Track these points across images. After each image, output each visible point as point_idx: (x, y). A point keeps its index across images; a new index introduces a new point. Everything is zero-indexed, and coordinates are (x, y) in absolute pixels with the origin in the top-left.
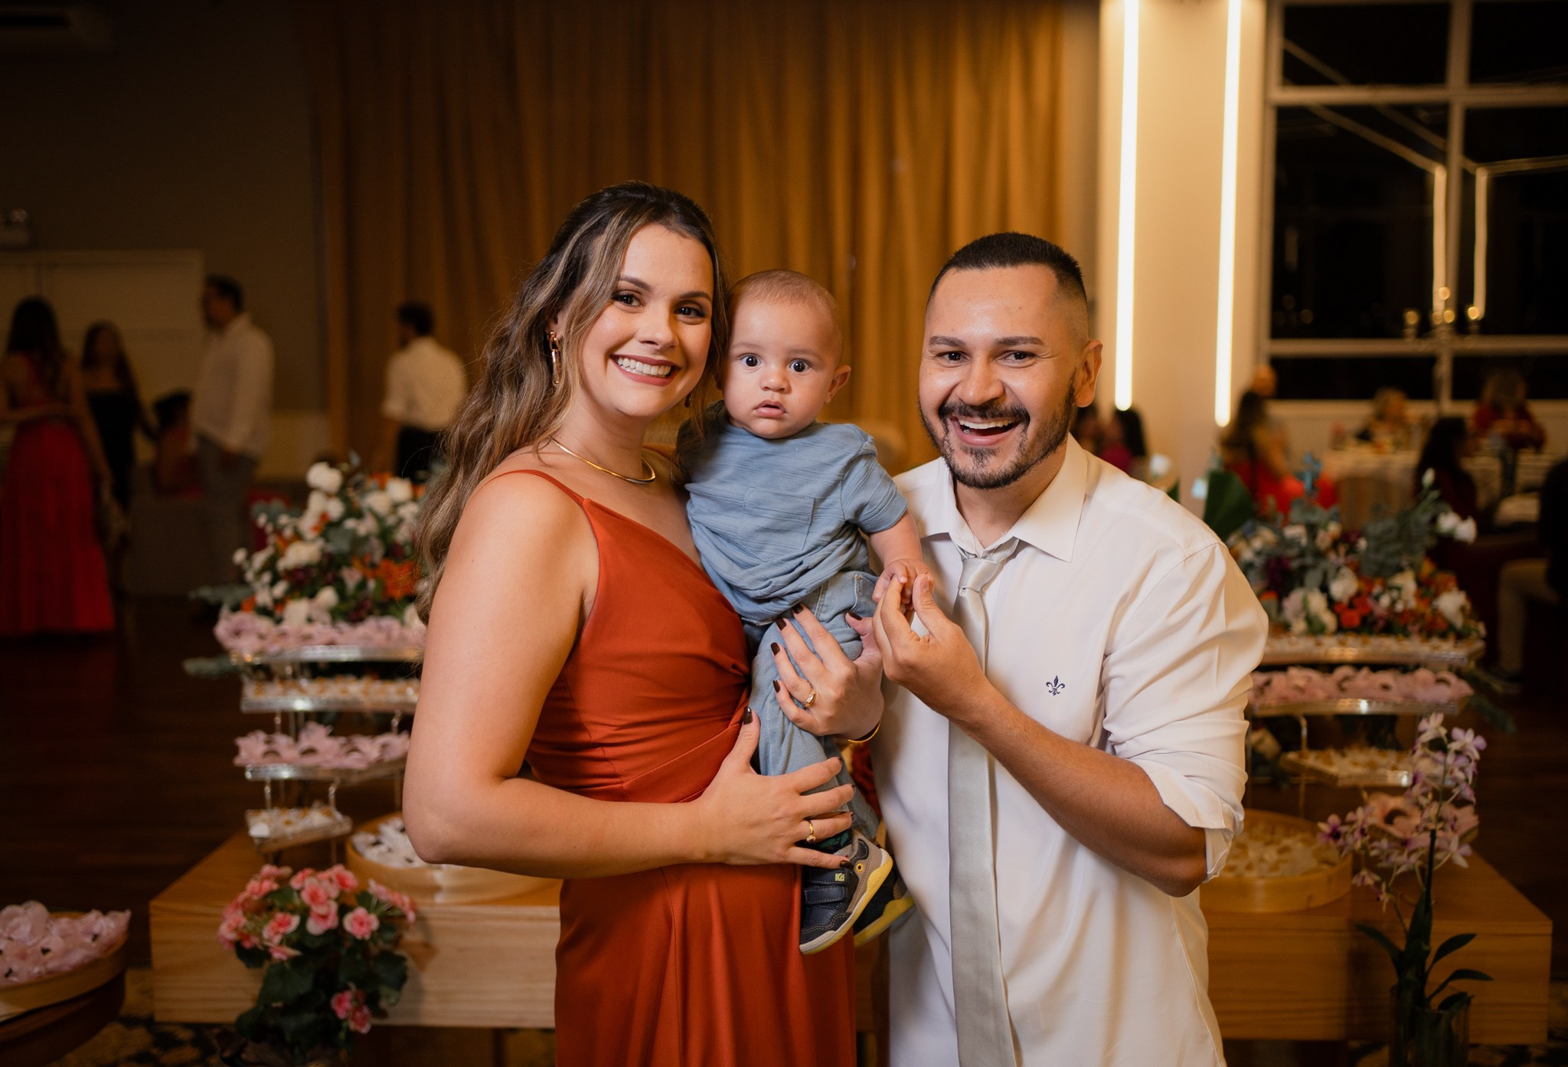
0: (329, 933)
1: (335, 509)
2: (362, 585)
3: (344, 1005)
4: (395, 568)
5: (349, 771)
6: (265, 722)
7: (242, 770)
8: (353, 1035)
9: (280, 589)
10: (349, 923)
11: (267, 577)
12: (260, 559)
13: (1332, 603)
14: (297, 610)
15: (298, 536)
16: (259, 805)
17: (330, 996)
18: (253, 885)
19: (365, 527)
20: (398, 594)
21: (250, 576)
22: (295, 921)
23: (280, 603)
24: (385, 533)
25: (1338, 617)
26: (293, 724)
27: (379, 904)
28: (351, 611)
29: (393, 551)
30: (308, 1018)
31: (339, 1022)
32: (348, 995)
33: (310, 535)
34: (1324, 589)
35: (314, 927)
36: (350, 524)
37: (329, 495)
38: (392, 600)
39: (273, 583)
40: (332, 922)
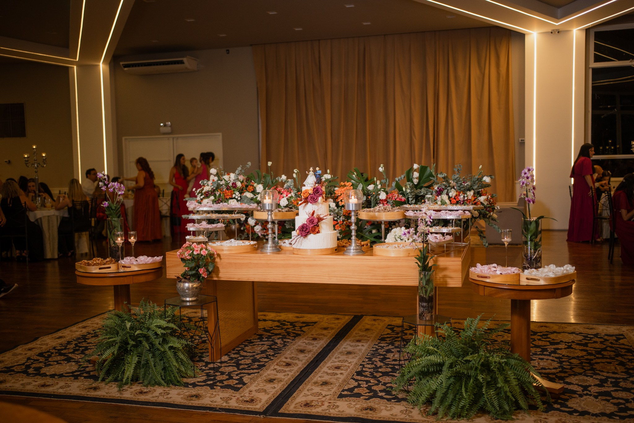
0: (198, 254)
1: (216, 179)
2: (220, 195)
3: (202, 271)
4: (227, 191)
5: (208, 228)
6: (193, 221)
7: (187, 228)
8: (203, 277)
9: (202, 197)
10: (202, 253)
11: (200, 194)
12: (198, 191)
13: (449, 198)
14: (205, 201)
15: (208, 185)
16: (189, 235)
17: (198, 268)
18: (184, 245)
19: (222, 183)
20: (228, 197)
21: (196, 194)
22: (191, 251)
23: (202, 200)
24: (227, 184)
25: (450, 201)
26: (199, 221)
27: (209, 251)
28: (217, 201)
29: (228, 188)
30: (194, 272)
31: (200, 274)
32: (202, 269)
33: (210, 185)
34: (447, 194)
35: (195, 253)
36: (219, 182)
37: (215, 176)
38: (227, 199)
39: (201, 195)
40: (199, 252)
